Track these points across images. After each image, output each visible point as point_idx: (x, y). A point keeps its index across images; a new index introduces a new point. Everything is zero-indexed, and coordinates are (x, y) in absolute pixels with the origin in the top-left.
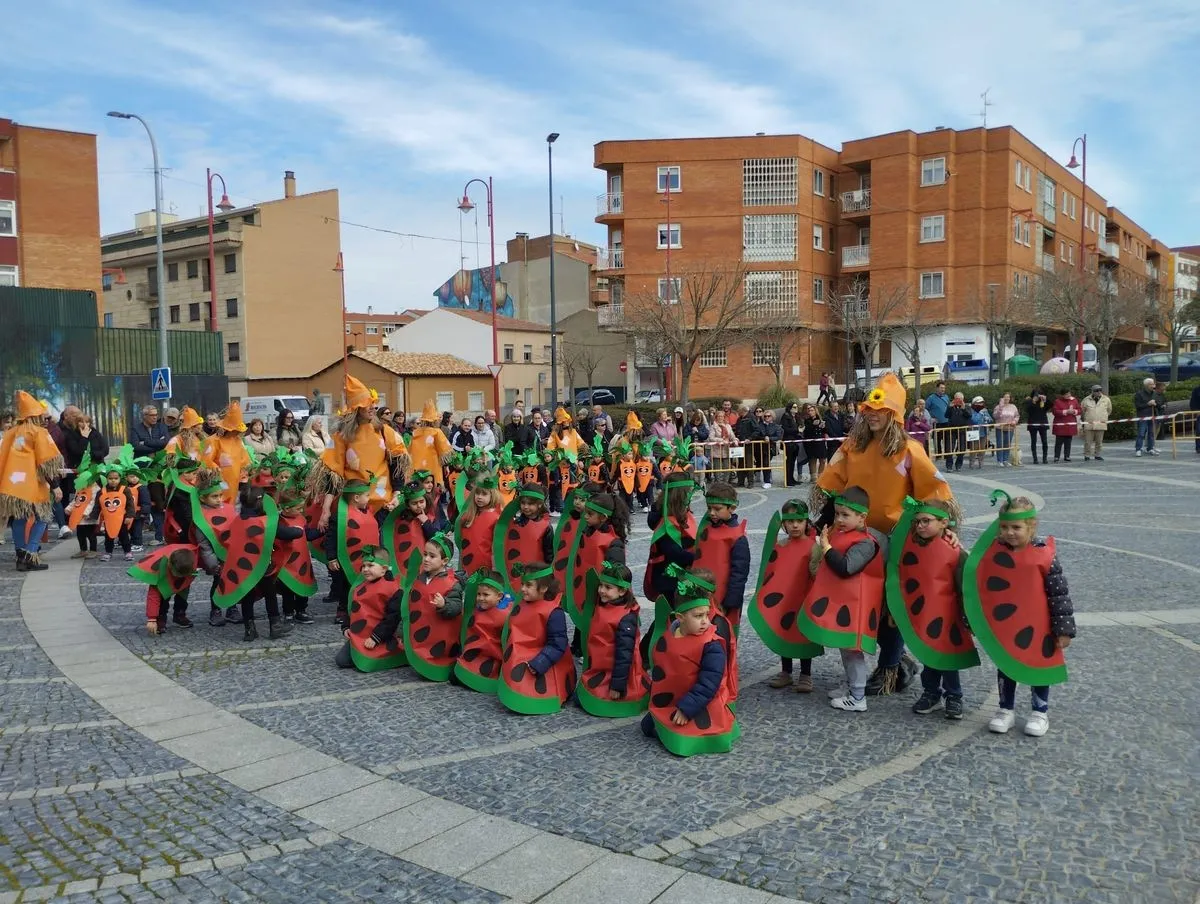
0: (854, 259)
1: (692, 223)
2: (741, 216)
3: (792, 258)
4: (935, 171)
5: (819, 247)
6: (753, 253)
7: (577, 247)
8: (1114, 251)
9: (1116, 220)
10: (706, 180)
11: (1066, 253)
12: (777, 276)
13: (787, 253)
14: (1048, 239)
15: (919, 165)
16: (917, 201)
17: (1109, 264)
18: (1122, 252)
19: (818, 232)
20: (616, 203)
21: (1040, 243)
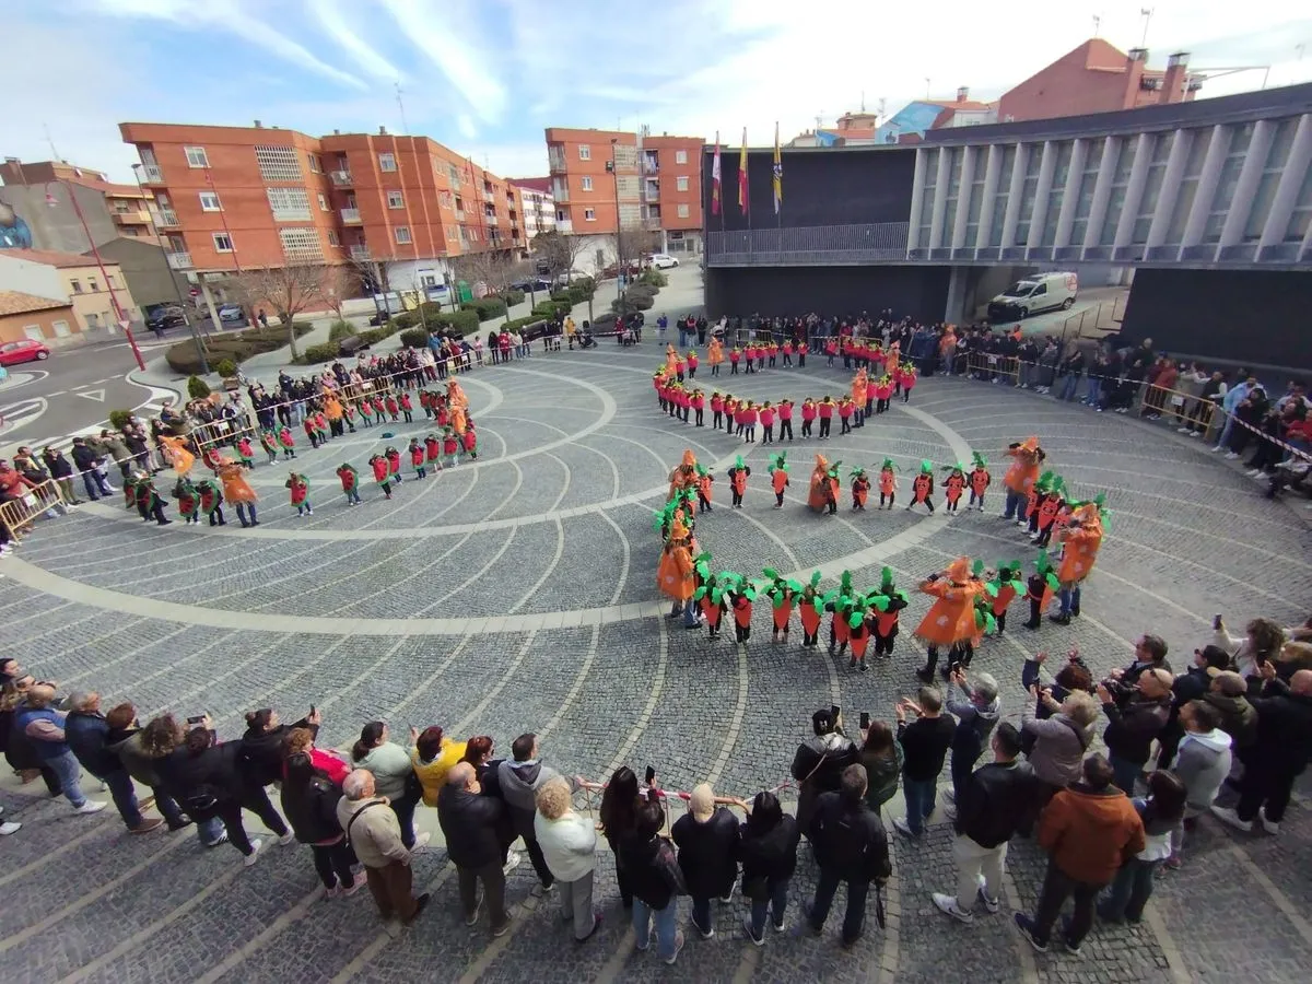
0: (350, 218)
1: (227, 192)
2: (264, 188)
3: (309, 219)
4: (389, 162)
5: (324, 209)
6: (281, 215)
7: (80, 174)
8: (491, 198)
9: (489, 179)
10: (229, 160)
11: (468, 206)
12: (302, 231)
13: (305, 215)
14: (458, 201)
15: (378, 158)
16: (382, 181)
17: (490, 206)
18: (495, 198)
19: (321, 198)
20: (153, 172)
21: (455, 206)
